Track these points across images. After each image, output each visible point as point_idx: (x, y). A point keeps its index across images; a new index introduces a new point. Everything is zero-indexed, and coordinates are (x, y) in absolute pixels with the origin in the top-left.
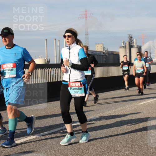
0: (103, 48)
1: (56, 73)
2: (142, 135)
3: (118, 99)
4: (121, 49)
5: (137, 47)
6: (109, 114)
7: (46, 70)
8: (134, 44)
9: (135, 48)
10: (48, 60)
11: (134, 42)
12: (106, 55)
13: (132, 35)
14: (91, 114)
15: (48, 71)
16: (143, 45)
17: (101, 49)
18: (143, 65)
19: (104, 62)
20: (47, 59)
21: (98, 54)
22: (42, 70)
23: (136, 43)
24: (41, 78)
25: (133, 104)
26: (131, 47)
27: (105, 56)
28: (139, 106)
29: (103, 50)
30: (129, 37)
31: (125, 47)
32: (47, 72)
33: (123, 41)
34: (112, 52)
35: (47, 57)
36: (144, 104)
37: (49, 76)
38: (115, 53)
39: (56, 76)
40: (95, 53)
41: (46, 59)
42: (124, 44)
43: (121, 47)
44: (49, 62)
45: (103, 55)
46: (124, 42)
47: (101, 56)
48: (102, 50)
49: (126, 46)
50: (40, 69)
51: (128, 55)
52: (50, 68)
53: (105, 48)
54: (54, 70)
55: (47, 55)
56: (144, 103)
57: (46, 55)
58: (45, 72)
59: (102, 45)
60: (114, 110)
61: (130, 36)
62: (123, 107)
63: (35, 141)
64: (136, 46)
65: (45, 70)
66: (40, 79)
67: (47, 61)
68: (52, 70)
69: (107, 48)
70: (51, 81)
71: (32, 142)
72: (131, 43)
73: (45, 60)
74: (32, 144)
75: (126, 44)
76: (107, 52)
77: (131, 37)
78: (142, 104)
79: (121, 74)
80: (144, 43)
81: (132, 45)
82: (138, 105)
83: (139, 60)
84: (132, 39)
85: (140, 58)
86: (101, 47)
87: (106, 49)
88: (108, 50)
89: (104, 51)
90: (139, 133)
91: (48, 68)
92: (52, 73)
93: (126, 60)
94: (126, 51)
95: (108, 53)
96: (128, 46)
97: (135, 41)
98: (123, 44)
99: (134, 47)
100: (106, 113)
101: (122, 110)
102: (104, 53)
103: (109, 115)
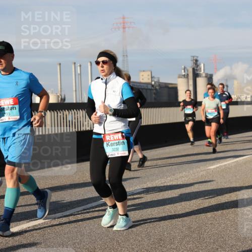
0: (152, 78)
1: (75, 118)
2: (214, 218)
3: (176, 159)
4: (180, 79)
5: (206, 77)
6: (162, 183)
7: (59, 113)
8: (201, 71)
9: (203, 77)
10: (63, 97)
11: (201, 69)
12: (156, 89)
13: (197, 57)
14: (133, 184)
15: (63, 114)
16: (215, 73)
17: (149, 79)
18: (218, 105)
19: (153, 101)
20: (61, 95)
21: (143, 87)
22: (53, 113)
23: (204, 70)
24: (52, 126)
25: (199, 168)
26: (196, 75)
27: (155, 91)
28: (209, 171)
29: (152, 81)
30: (194, 60)
31: (186, 76)
32: (60, 116)
33: (183, 67)
34: (165, 84)
35: (61, 91)
36: (217, 167)
37: (64, 122)
38: (170, 86)
39: (75, 122)
40: (140, 86)
41: (58, 94)
42: (185, 72)
43: (180, 76)
44: (64, 100)
45: (151, 89)
46: (185, 68)
47: (149, 91)
48: (150, 81)
49: (188, 74)
50: (50, 111)
51: (191, 88)
52: (66, 111)
53: (154, 78)
54: (72, 114)
55: (61, 88)
56: (218, 165)
57: (59, 90)
58: (57, 116)
59: (150, 73)
60: (169, 178)
61: (195, 58)
62: (184, 173)
63: (42, 228)
64: (204, 75)
65: (57, 113)
66: (50, 128)
67: (61, 99)
68: (69, 113)
69: (159, 78)
70: (68, 131)
71: (36, 229)
72: (197, 70)
73: (58, 97)
74: (38, 234)
75: (188, 71)
76: (157, 84)
77: (197, 61)
78: (214, 168)
79: (182, 119)
80: (217, 70)
81: (198, 72)
82: (208, 169)
83: (210, 97)
84: (198, 63)
85: (213, 94)
86: (149, 75)
87: (156, 80)
88: (159, 80)
89: (153, 83)
90: (209, 215)
91: (63, 110)
92: (69, 118)
93: (190, 98)
94: (188, 82)
95: (159, 85)
96: (191, 75)
97: (202, 65)
98: (183, 71)
99: (200, 76)
100: (157, 182)
101: (182, 177)
102: (153, 86)
103: (162, 185)
